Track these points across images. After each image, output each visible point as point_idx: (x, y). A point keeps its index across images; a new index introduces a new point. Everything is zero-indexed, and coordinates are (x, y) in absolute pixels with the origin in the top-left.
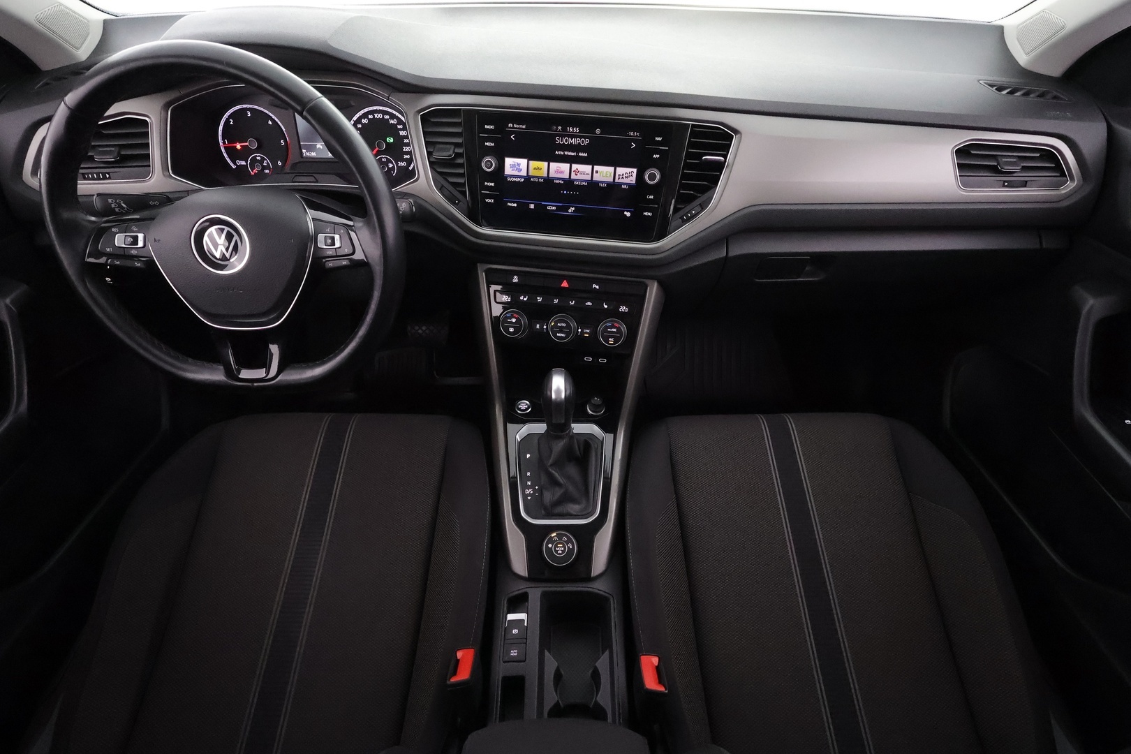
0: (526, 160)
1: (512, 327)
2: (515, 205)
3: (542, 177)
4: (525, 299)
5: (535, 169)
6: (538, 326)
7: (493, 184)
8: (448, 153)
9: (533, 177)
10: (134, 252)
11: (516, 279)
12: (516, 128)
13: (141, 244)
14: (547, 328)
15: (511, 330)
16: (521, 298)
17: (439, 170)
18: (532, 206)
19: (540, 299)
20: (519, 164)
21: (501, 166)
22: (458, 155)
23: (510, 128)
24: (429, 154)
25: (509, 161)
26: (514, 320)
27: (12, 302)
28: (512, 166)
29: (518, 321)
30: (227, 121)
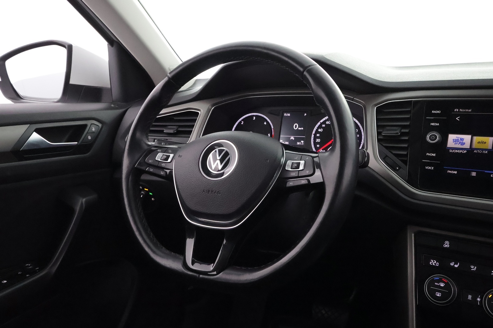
0: (470, 136)
1: (439, 291)
2: (456, 172)
3: (486, 150)
4: (456, 266)
5: (479, 143)
6: (470, 297)
7: (434, 155)
8: (396, 132)
9: (477, 149)
10: (163, 165)
11: (447, 245)
12: (462, 112)
13: (169, 160)
14: (481, 301)
15: (438, 295)
16: (452, 264)
17: (384, 145)
18: (474, 174)
19: (473, 268)
20: (462, 139)
21: (445, 139)
22: (403, 134)
23: (456, 112)
24: (379, 133)
25: (452, 137)
26: (442, 285)
27: (86, 202)
28: (455, 141)
29: (447, 286)
30: (241, 122)
